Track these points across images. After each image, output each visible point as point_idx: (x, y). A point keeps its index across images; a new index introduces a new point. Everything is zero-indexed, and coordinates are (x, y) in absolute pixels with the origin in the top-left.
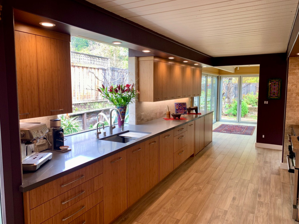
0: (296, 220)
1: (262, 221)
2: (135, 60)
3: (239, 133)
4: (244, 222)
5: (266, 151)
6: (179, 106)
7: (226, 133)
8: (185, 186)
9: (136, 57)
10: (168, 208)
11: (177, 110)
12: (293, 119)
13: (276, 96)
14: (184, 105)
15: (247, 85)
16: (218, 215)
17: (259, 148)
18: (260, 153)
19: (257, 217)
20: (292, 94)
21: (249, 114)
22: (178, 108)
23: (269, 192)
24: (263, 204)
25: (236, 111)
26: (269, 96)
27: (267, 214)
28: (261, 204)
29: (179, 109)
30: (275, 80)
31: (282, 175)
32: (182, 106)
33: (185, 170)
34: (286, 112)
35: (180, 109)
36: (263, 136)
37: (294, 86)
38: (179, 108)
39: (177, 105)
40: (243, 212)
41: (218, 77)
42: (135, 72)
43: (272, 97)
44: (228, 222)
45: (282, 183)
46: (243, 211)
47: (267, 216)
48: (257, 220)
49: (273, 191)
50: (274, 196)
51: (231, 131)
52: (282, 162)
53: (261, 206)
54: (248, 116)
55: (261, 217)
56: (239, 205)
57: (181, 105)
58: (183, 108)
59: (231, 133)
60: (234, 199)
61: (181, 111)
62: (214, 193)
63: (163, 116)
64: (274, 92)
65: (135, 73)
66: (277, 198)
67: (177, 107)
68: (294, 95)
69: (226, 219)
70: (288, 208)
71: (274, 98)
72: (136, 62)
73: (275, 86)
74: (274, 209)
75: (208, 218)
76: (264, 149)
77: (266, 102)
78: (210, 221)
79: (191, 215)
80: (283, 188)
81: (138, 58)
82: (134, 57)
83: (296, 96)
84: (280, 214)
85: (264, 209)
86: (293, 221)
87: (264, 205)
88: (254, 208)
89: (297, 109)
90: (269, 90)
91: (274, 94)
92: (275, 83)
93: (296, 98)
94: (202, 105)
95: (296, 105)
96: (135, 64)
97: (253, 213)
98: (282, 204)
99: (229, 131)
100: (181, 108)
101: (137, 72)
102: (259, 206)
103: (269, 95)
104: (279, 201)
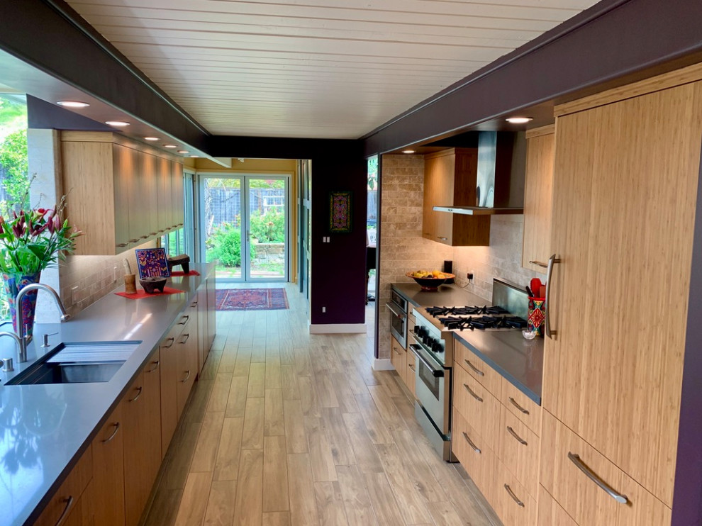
0: (448, 462)
1: (402, 480)
2: (54, 139)
3: (262, 306)
4: (376, 492)
5: (332, 339)
6: (149, 259)
7: (236, 309)
8: (222, 453)
9: (56, 131)
10: (218, 517)
11: (143, 268)
12: (391, 272)
13: (343, 227)
14: (160, 253)
15: (236, 192)
16: (327, 496)
17: (318, 336)
18: (324, 345)
19: (391, 476)
20: (389, 225)
21: (257, 260)
22: (145, 263)
23: (382, 422)
24: (386, 448)
25: (228, 254)
26: (331, 226)
27: (403, 464)
28: (382, 448)
29: (148, 265)
30: (341, 194)
31: (383, 382)
32: (156, 258)
33: (199, 419)
34: (381, 260)
35: (151, 265)
36: (324, 310)
37: (392, 211)
38: (147, 263)
39: (143, 254)
40: (364, 474)
41: (193, 175)
42: (55, 171)
43: (336, 229)
44: (352, 503)
45: (393, 398)
46: (364, 472)
47: (404, 468)
48: (394, 482)
49: (389, 419)
50: (394, 427)
51: (242, 304)
52: (377, 358)
53: (385, 453)
54: (255, 264)
55: (397, 473)
56: (351, 463)
57: (153, 255)
58: (158, 261)
59: (245, 309)
60: (335, 453)
61: (154, 270)
62: (292, 452)
63: (112, 289)
64: (340, 219)
65: (55, 175)
66: (400, 429)
67: (143, 261)
68: (392, 227)
69: (345, 499)
70: (425, 443)
71: (340, 229)
72: (56, 145)
73: (340, 205)
74: (407, 451)
75: (313, 508)
76: (327, 335)
77: (326, 240)
78: (320, 515)
79: (276, 515)
80: (400, 409)
81: (60, 133)
82: (50, 131)
83: (396, 229)
84: (421, 459)
85: (392, 458)
86: (445, 463)
87: (389, 450)
88: (376, 461)
89: (397, 254)
90: (332, 215)
91: (340, 223)
92: (340, 201)
93: (395, 233)
94: (172, 247)
95: (396, 246)
96: (54, 150)
97: (381, 470)
98: (414, 439)
99: (237, 305)
100: (153, 263)
101: (61, 172)
102: (383, 453)
103: (331, 223)
104: (407, 435)
